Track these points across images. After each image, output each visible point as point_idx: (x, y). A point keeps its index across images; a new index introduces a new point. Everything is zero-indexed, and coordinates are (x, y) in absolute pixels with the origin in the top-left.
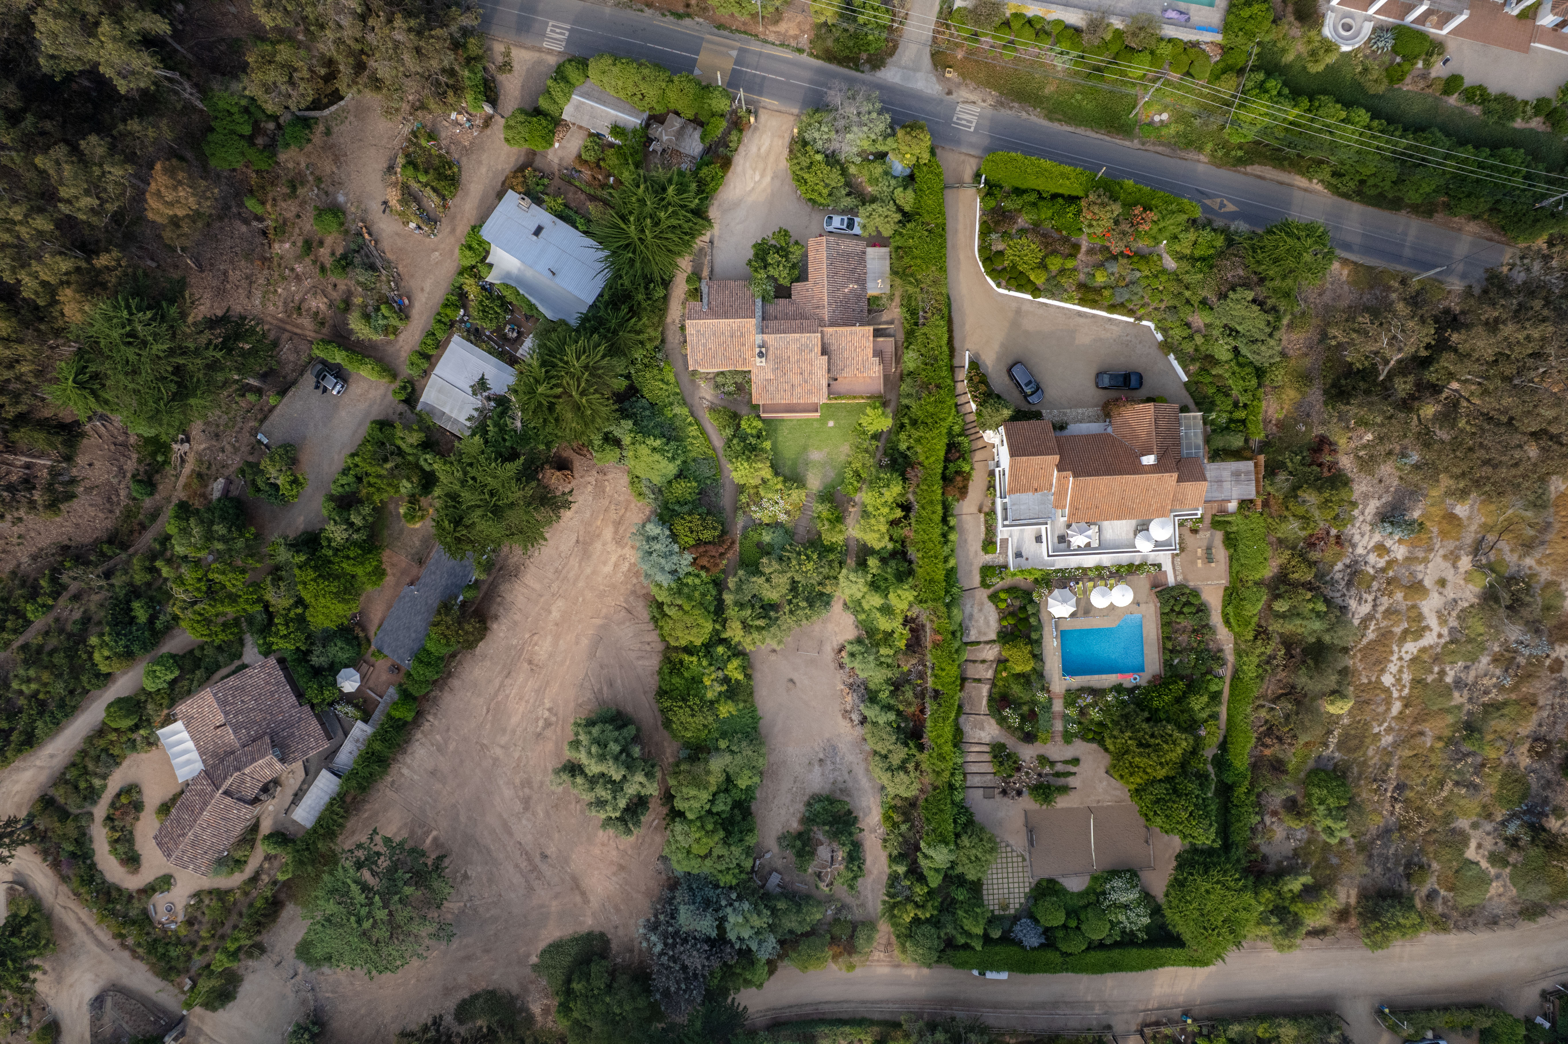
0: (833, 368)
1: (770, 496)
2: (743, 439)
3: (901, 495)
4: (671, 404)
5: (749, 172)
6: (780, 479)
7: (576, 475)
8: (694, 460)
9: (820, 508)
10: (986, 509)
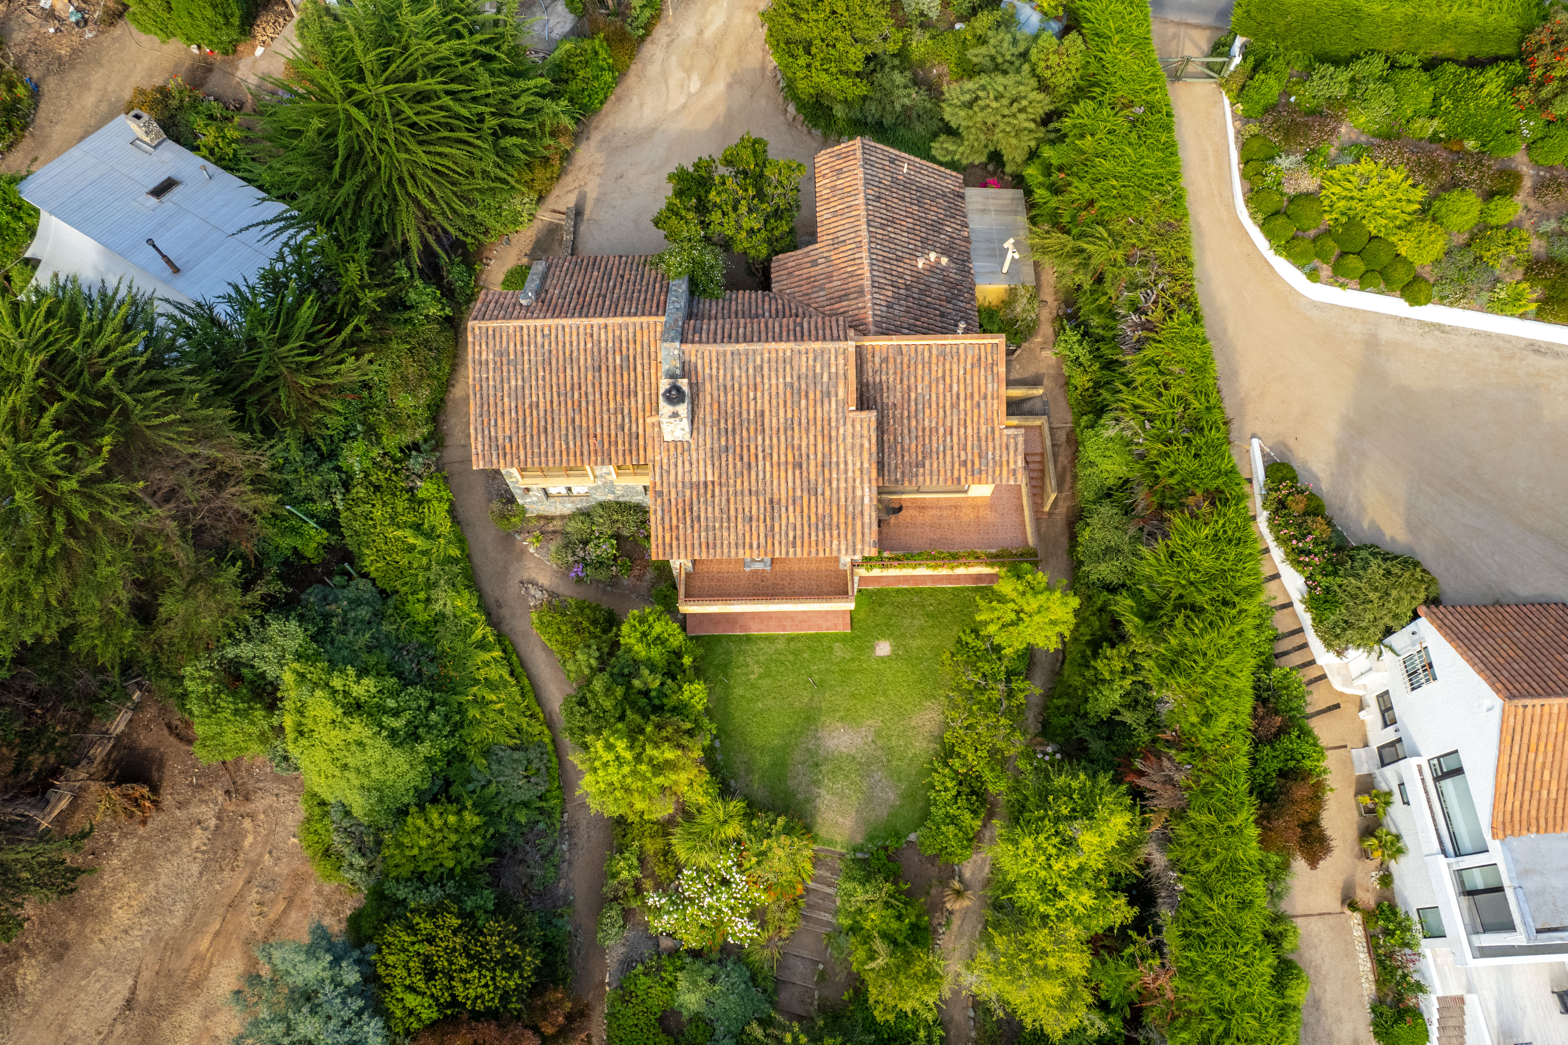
0: (892, 461)
1: (704, 859)
2: (624, 678)
3: (1127, 847)
4: (431, 585)
5: (677, 75)
6: (736, 806)
7: (167, 799)
8: (486, 753)
9: (860, 896)
10: (1367, 897)
